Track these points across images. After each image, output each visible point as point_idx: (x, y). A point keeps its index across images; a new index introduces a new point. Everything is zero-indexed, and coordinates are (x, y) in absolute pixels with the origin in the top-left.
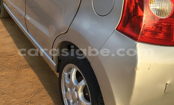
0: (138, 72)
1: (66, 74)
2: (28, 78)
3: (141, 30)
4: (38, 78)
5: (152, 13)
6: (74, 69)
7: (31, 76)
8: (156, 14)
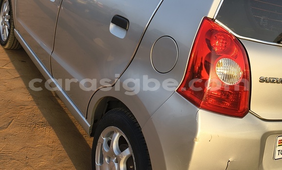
0: (197, 144)
1: (104, 139)
2: (46, 141)
3: (205, 96)
4: (60, 142)
5: (218, 78)
6: (117, 133)
7: (49, 138)
8: (223, 80)
